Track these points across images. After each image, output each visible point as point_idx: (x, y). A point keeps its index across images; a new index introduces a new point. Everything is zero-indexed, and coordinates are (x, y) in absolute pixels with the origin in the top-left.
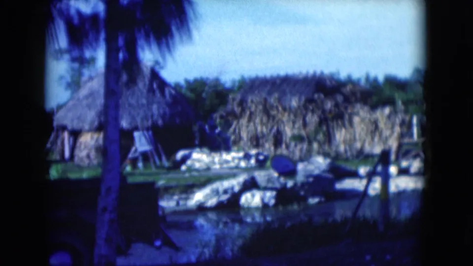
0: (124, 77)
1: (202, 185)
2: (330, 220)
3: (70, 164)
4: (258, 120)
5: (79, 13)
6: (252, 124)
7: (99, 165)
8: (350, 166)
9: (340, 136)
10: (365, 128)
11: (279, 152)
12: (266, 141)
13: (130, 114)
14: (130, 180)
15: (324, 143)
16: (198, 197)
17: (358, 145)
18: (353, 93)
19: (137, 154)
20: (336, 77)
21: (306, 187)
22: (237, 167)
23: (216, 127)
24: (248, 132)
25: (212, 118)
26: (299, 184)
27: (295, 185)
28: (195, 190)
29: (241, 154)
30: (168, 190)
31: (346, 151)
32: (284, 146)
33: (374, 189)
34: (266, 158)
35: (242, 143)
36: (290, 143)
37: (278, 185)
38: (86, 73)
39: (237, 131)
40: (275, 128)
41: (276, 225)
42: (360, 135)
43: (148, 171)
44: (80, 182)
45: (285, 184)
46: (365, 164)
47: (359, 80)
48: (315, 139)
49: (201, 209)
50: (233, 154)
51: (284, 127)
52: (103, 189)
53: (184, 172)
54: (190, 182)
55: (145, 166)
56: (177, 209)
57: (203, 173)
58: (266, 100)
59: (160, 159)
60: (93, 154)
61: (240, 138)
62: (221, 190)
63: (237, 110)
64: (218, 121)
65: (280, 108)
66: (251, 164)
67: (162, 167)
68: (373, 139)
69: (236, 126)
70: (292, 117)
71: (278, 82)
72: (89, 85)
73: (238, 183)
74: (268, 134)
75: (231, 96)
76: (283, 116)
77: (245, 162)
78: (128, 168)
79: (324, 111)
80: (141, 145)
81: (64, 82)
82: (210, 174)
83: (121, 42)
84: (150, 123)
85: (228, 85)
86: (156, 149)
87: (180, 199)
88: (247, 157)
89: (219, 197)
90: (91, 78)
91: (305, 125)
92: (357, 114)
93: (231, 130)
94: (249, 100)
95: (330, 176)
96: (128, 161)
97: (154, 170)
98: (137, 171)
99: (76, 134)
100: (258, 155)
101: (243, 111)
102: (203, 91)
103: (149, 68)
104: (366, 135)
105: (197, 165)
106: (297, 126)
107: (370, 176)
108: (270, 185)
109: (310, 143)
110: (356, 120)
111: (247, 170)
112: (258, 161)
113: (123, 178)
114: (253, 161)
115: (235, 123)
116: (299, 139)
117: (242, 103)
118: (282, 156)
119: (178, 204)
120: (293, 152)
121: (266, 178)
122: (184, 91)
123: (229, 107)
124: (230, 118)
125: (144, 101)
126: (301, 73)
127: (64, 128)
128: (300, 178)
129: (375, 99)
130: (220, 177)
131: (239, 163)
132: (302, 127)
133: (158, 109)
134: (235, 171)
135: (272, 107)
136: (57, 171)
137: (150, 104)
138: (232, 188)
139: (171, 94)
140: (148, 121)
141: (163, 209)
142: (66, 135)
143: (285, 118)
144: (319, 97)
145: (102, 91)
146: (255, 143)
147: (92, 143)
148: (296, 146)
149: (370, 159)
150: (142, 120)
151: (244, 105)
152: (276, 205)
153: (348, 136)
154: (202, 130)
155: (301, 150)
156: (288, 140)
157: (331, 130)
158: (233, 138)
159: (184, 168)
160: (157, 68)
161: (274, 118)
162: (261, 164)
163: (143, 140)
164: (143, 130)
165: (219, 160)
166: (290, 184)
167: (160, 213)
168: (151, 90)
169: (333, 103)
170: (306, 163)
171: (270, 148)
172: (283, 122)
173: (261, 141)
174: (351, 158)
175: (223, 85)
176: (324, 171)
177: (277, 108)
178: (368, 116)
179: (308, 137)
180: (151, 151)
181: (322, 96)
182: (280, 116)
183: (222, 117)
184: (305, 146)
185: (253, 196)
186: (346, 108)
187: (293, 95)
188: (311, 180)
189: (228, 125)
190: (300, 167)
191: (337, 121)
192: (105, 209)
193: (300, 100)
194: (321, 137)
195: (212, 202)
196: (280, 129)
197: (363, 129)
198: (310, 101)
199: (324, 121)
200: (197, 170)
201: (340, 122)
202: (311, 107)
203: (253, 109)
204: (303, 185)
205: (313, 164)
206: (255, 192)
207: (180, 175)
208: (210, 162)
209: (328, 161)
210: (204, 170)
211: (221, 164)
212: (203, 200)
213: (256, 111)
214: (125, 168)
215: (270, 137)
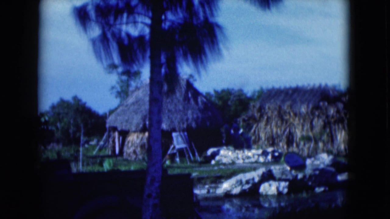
0: (165, 88)
1: (229, 176)
3: (120, 158)
4: (274, 124)
5: (128, 35)
6: (269, 127)
7: (144, 159)
9: (341, 136)
11: (291, 150)
12: (280, 141)
13: (169, 117)
14: (170, 172)
15: (328, 142)
16: (226, 186)
19: (175, 151)
20: (337, 88)
21: (313, 178)
22: (256, 162)
23: (239, 129)
24: (266, 133)
25: (236, 122)
26: (308, 176)
27: (305, 177)
28: (223, 180)
29: (260, 151)
30: (201, 180)
31: (345, 150)
32: (295, 145)
34: (280, 155)
35: (261, 142)
36: (300, 143)
37: (290, 177)
38: (133, 84)
39: (257, 132)
40: (288, 130)
43: (183, 165)
44: (129, 172)
45: (297, 176)
48: (320, 139)
49: (228, 196)
50: (254, 151)
51: (295, 128)
52: (149, 179)
53: (214, 166)
54: (219, 174)
55: (181, 160)
56: (208, 195)
57: (230, 167)
58: (280, 107)
59: (194, 155)
60: (139, 150)
61: (260, 138)
62: (244, 180)
63: (257, 115)
64: (241, 124)
65: (292, 114)
66: (268, 160)
67: (195, 162)
69: (256, 128)
70: (302, 121)
71: (290, 92)
72: (135, 94)
73: (258, 175)
74: (282, 135)
75: (252, 104)
76: (294, 120)
77: (263, 158)
78: (168, 163)
79: (327, 117)
80: (178, 144)
81: (115, 91)
82: (235, 167)
83: (163, 59)
84: (185, 126)
85: (249, 94)
86: (191, 146)
87: (211, 187)
88: (265, 154)
89: (243, 186)
90: (137, 88)
91: (312, 127)
93: (253, 131)
94: (267, 107)
95: (333, 169)
96: (167, 157)
97: (189, 164)
98: (175, 165)
99: (124, 134)
100: (274, 152)
101: (261, 116)
102: (229, 99)
103: (185, 80)
105: (225, 160)
106: (305, 128)
108: (284, 177)
109: (316, 143)
111: (265, 164)
112: (273, 157)
113: (165, 171)
114: (269, 157)
115: (255, 126)
116: (307, 139)
117: (261, 109)
118: (293, 153)
119: (208, 192)
120: (303, 150)
121: (281, 171)
122: (213, 99)
123: (250, 113)
124: (251, 122)
125: (181, 107)
126: (309, 85)
127: (114, 129)
128: (308, 171)
130: (243, 170)
131: (258, 159)
132: (309, 130)
133: (193, 113)
134: (255, 165)
135: (285, 112)
136: (110, 165)
137: (185, 109)
138: (253, 179)
139: (202, 101)
140: (183, 124)
141: (196, 195)
142: (116, 134)
144: (324, 105)
145: (147, 99)
146: (271, 142)
147: (138, 141)
148: (304, 145)
150: (179, 123)
151: (263, 111)
152: (288, 193)
153: (347, 138)
154: (228, 132)
155: (309, 148)
156: (298, 140)
157: (333, 132)
158: (253, 138)
159: (213, 162)
160: (191, 80)
161: (287, 121)
162: (276, 160)
163: (180, 140)
164: (180, 132)
165: (242, 156)
166: (300, 176)
167: (195, 199)
168: (186, 99)
169: (336, 109)
170: (313, 159)
171: (283, 147)
172: (293, 125)
173: (276, 141)
175: (245, 95)
176: (328, 166)
177: (289, 114)
179: (314, 138)
180: (186, 148)
181: (326, 104)
182: (291, 120)
183: (244, 121)
184: (312, 145)
185: (270, 185)
187: (302, 102)
188: (317, 172)
189: (248, 127)
190: (308, 162)
191: (338, 125)
192: (149, 196)
193: (308, 106)
194: (325, 137)
195: (237, 190)
196: (291, 131)
198: (317, 107)
199: (327, 124)
200: (224, 164)
201: (341, 126)
202: (317, 113)
203: (270, 114)
204: (311, 176)
205: (318, 159)
206: (271, 182)
207: (211, 168)
208: (235, 158)
209: (331, 157)
210: (230, 164)
211: (243, 159)
212: (229, 189)
213: (272, 116)
214: (165, 162)
215: (284, 137)
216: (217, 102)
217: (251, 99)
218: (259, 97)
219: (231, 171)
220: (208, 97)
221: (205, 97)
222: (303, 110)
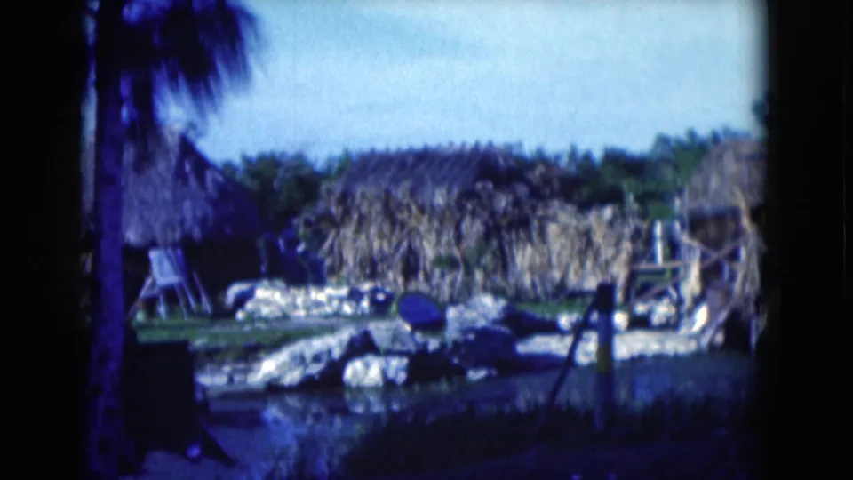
1: (275, 346)
2: (508, 409)
4: (373, 231)
6: (363, 237)
8: (539, 312)
9: (524, 257)
10: (568, 244)
11: (413, 286)
12: (389, 267)
13: (141, 218)
14: (143, 337)
15: (495, 271)
16: (268, 367)
17: (556, 275)
18: (547, 181)
19: (156, 291)
20: (515, 152)
21: (463, 350)
22: (337, 314)
23: (297, 243)
24: (357, 250)
25: (290, 226)
26: (450, 346)
27: (443, 346)
28: (262, 355)
29: (344, 291)
30: (213, 356)
31: (534, 285)
32: (421, 276)
33: (587, 354)
34: (389, 298)
35: (344, 272)
36: (432, 273)
37: (412, 347)
39: (336, 249)
40: (405, 244)
41: (409, 419)
42: (559, 255)
43: (174, 322)
45: (425, 345)
46: (570, 309)
47: (558, 157)
48: (478, 264)
49: (274, 389)
50: (329, 291)
51: (421, 240)
53: (242, 323)
54: (253, 342)
55: (171, 312)
56: (231, 388)
57: (275, 325)
58: (388, 193)
59: (198, 299)
61: (342, 262)
62: (309, 354)
63: (336, 210)
64: (301, 231)
65: (414, 208)
66: (363, 309)
67: (201, 314)
68: (582, 265)
69: (334, 240)
70: (436, 224)
71: (410, 160)
73: (340, 343)
74: (393, 255)
75: (324, 187)
76: (419, 222)
77: (350, 305)
78: (140, 317)
79: (493, 214)
80: (162, 275)
82: (289, 326)
83: (125, 90)
84: (178, 235)
85: (320, 165)
86: (190, 280)
87: (235, 371)
88: (355, 296)
89: (306, 366)
91: (459, 238)
92: (554, 219)
93: (326, 246)
94: (358, 195)
95: (504, 329)
96: (139, 304)
97: (187, 319)
98: (156, 322)
100: (374, 291)
101: (347, 213)
102: (274, 177)
103: (177, 135)
104: (571, 257)
105: (265, 311)
106: (444, 239)
107: (578, 331)
108: (398, 347)
109: (469, 272)
110: (552, 229)
111: (355, 319)
112: (374, 302)
113: (130, 333)
114: (365, 304)
115: (332, 234)
116: (449, 263)
117: (345, 198)
118: (418, 294)
119: (231, 380)
120: (439, 287)
121: (390, 333)
122: (239, 176)
123: (321, 206)
124: (323, 226)
125: (168, 195)
126: (451, 145)
128: (452, 333)
129: (585, 192)
130: (307, 332)
131: (340, 307)
132: (453, 242)
133: (194, 209)
134: (334, 321)
135: (399, 206)
137: (177, 202)
138: (330, 352)
139: (215, 182)
140: (174, 230)
141: (204, 389)
143: (423, 228)
144: (484, 188)
146: (368, 271)
148: (443, 276)
149: (579, 300)
150: (164, 228)
151: (349, 201)
152: (408, 383)
153: (538, 260)
154: (272, 246)
155: (453, 284)
156: (428, 265)
157: (507, 248)
159: (240, 315)
160: (191, 135)
161: (403, 226)
162: (380, 309)
163: (167, 265)
164: (166, 248)
165: (304, 302)
166: (433, 344)
167: (199, 396)
168: (180, 175)
169: (511, 198)
170: (461, 307)
171: (395, 280)
172: (418, 232)
173: (379, 268)
174: (543, 298)
175: (311, 166)
176: (495, 322)
177: (409, 208)
178: (574, 222)
179: (465, 260)
180: (181, 285)
181: (490, 185)
182: (413, 223)
183: (308, 223)
184: (460, 276)
185: (367, 366)
186: (534, 209)
187: (438, 183)
188: (471, 337)
189: (319, 238)
190: (452, 313)
191: (517, 233)
193: (449, 192)
194: (487, 259)
195: (293, 377)
196: (413, 246)
197: (563, 247)
198: (469, 194)
199: (492, 231)
200: (266, 320)
201: (522, 234)
202: (469, 206)
203: (364, 209)
204: (456, 344)
205: (475, 308)
206: (370, 358)
207: (235, 329)
208: (288, 305)
209: (502, 303)
210: (277, 319)
211: (308, 309)
212: (276, 374)
213: (370, 213)
214: (135, 315)
215: (397, 258)
216: (248, 183)
217: (325, 175)
218: (341, 170)
219: (279, 335)
220: (228, 172)
221: (222, 172)
222: (440, 199)
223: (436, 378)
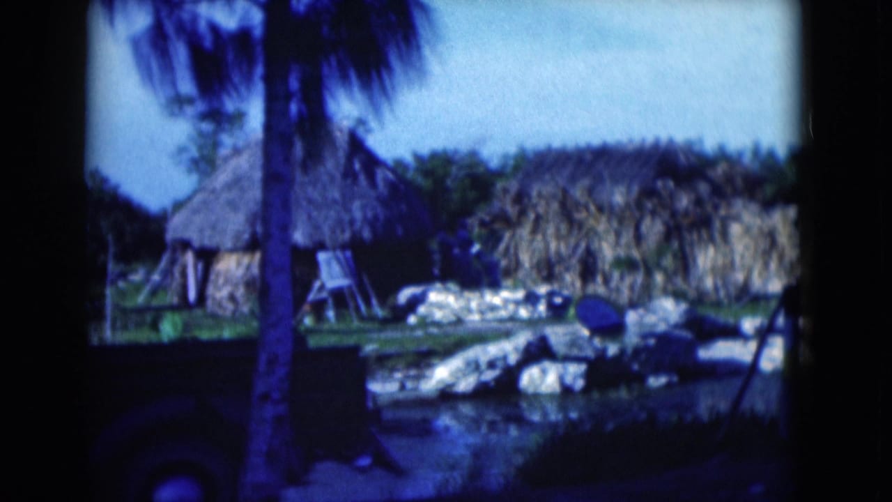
0: (299, 149)
1: (447, 352)
2: (689, 417)
3: (198, 312)
4: (551, 230)
5: (214, 28)
6: (539, 237)
7: (252, 312)
8: (724, 317)
9: (706, 258)
10: (752, 245)
11: (591, 289)
12: (567, 269)
13: (310, 217)
14: (313, 342)
15: (675, 273)
16: (442, 373)
17: (740, 277)
18: (729, 179)
19: (324, 295)
20: (697, 148)
21: (643, 356)
22: (513, 318)
24: (533, 252)
25: (464, 226)
26: (630, 351)
27: (622, 352)
28: (435, 361)
29: (520, 294)
30: (384, 361)
31: (716, 289)
32: (599, 279)
33: (772, 360)
34: (567, 301)
35: (521, 274)
36: (611, 276)
37: (590, 353)
38: (227, 140)
39: (512, 251)
40: (583, 245)
41: (588, 427)
42: (742, 257)
43: (342, 326)
44: (219, 344)
45: (604, 350)
46: (754, 313)
47: (740, 154)
48: (659, 266)
49: (447, 396)
50: (505, 294)
51: (600, 241)
52: (263, 357)
53: (413, 328)
54: (424, 347)
55: (339, 316)
56: (401, 396)
57: (450, 330)
58: (565, 192)
59: (368, 303)
60: (240, 292)
61: (518, 264)
62: (484, 360)
64: (476, 230)
66: (540, 313)
67: (372, 318)
68: (766, 265)
69: (509, 240)
70: (615, 224)
71: (589, 157)
72: (233, 163)
73: (516, 349)
74: (570, 257)
75: (500, 185)
76: (597, 221)
77: (527, 308)
78: (308, 321)
79: (674, 214)
80: (332, 277)
81: (185, 156)
82: (460, 331)
83: (294, 84)
84: (347, 236)
85: (494, 163)
86: (360, 284)
87: (407, 377)
88: (531, 299)
89: (481, 373)
90: (237, 151)
91: (639, 238)
92: (737, 218)
93: (502, 247)
94: (534, 193)
95: (686, 334)
96: (307, 307)
97: (356, 324)
98: (326, 326)
99: (207, 256)
100: (551, 295)
101: (522, 213)
102: (447, 175)
103: (346, 131)
104: (754, 258)
105: (438, 315)
106: (624, 240)
107: (763, 336)
108: (575, 352)
109: (649, 273)
110: (735, 229)
111: (531, 323)
112: (551, 306)
113: (299, 338)
114: (542, 308)
115: (507, 235)
116: (628, 265)
117: (521, 198)
118: (596, 297)
119: (403, 387)
120: (618, 290)
121: (568, 338)
122: (410, 175)
123: (496, 205)
124: (497, 226)
125: (336, 194)
126: (631, 141)
127: (185, 245)
128: (632, 338)
129: (769, 190)
130: (481, 337)
131: (516, 312)
132: (633, 244)
133: (364, 208)
134: (509, 325)
135: (577, 205)
136: (174, 325)
137: (347, 198)
138: (505, 358)
139: (386, 180)
140: (343, 231)
141: (375, 396)
142: (189, 258)
143: (601, 227)
144: (665, 186)
145: (258, 175)
146: (545, 273)
147: (240, 272)
148: (622, 278)
149: (763, 303)
150: (333, 232)
151: (526, 200)
152: (586, 390)
153: (720, 261)
155: (632, 288)
156: (607, 267)
157: (688, 249)
158: (504, 263)
159: (412, 319)
160: (361, 132)
161: (581, 225)
162: (557, 313)
163: (336, 268)
164: (334, 250)
165: (479, 305)
166: (612, 349)
167: (370, 404)
168: (349, 174)
169: (693, 197)
170: (641, 311)
171: (573, 284)
172: (596, 233)
173: (557, 269)
174: (726, 301)
175: (485, 164)
176: (676, 326)
177: (587, 208)
178: (758, 222)
179: (645, 262)
180: (350, 287)
181: (671, 184)
182: (591, 222)
183: (483, 224)
184: (639, 278)
185: (544, 372)
186: (716, 207)
187: (616, 181)
188: (652, 342)
189: (493, 239)
190: (631, 317)
191: (699, 233)
192: (265, 397)
193: (629, 191)
194: (668, 261)
195: (466, 384)
196: (592, 247)
197: (746, 248)
198: (649, 192)
199: (673, 232)
200: (438, 324)
201: (704, 234)
202: (649, 205)
203: (541, 210)
204: (637, 351)
205: (654, 312)
206: (547, 364)
207: (408, 333)
208: (462, 309)
209: (683, 306)
210: (451, 324)
211: (482, 312)
212: (449, 380)
213: (547, 213)
214: (301, 321)
215: (574, 261)
216: (420, 180)
217: (499, 174)
218: (516, 168)
219: (452, 340)
220: (400, 171)
221: (393, 170)
222: (619, 198)
223: (615, 385)
